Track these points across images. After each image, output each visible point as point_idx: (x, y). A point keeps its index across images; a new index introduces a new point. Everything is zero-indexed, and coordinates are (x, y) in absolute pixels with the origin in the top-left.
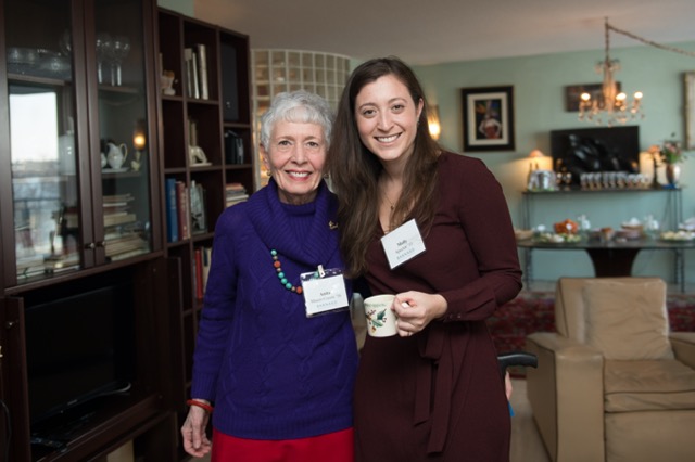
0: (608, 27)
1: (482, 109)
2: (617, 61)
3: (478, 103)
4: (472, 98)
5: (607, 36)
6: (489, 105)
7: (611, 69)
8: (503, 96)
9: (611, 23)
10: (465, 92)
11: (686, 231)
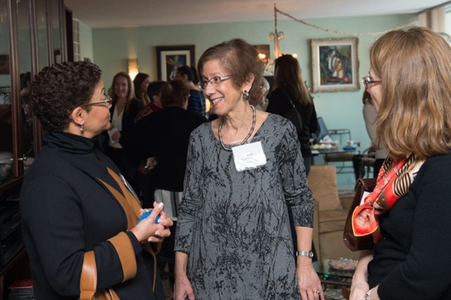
0: (276, 10)
1: (172, 62)
2: (282, 32)
3: (168, 57)
4: (164, 54)
5: (276, 16)
6: (176, 59)
7: (279, 38)
8: (187, 53)
9: (278, 8)
10: (159, 50)
11: (325, 144)
